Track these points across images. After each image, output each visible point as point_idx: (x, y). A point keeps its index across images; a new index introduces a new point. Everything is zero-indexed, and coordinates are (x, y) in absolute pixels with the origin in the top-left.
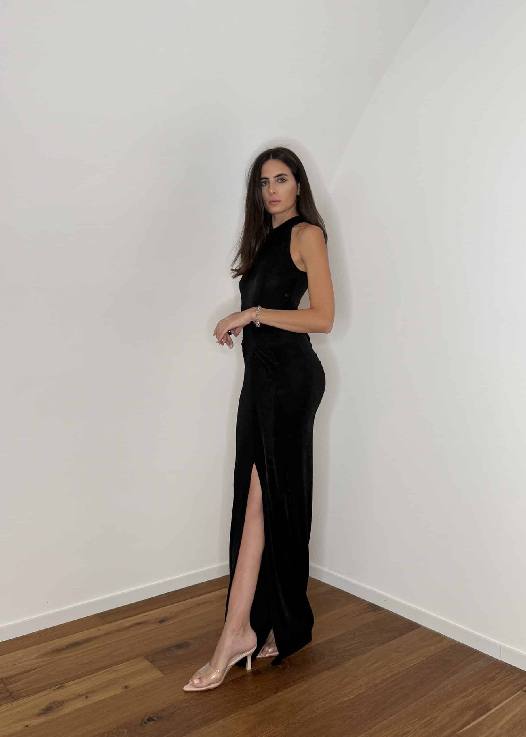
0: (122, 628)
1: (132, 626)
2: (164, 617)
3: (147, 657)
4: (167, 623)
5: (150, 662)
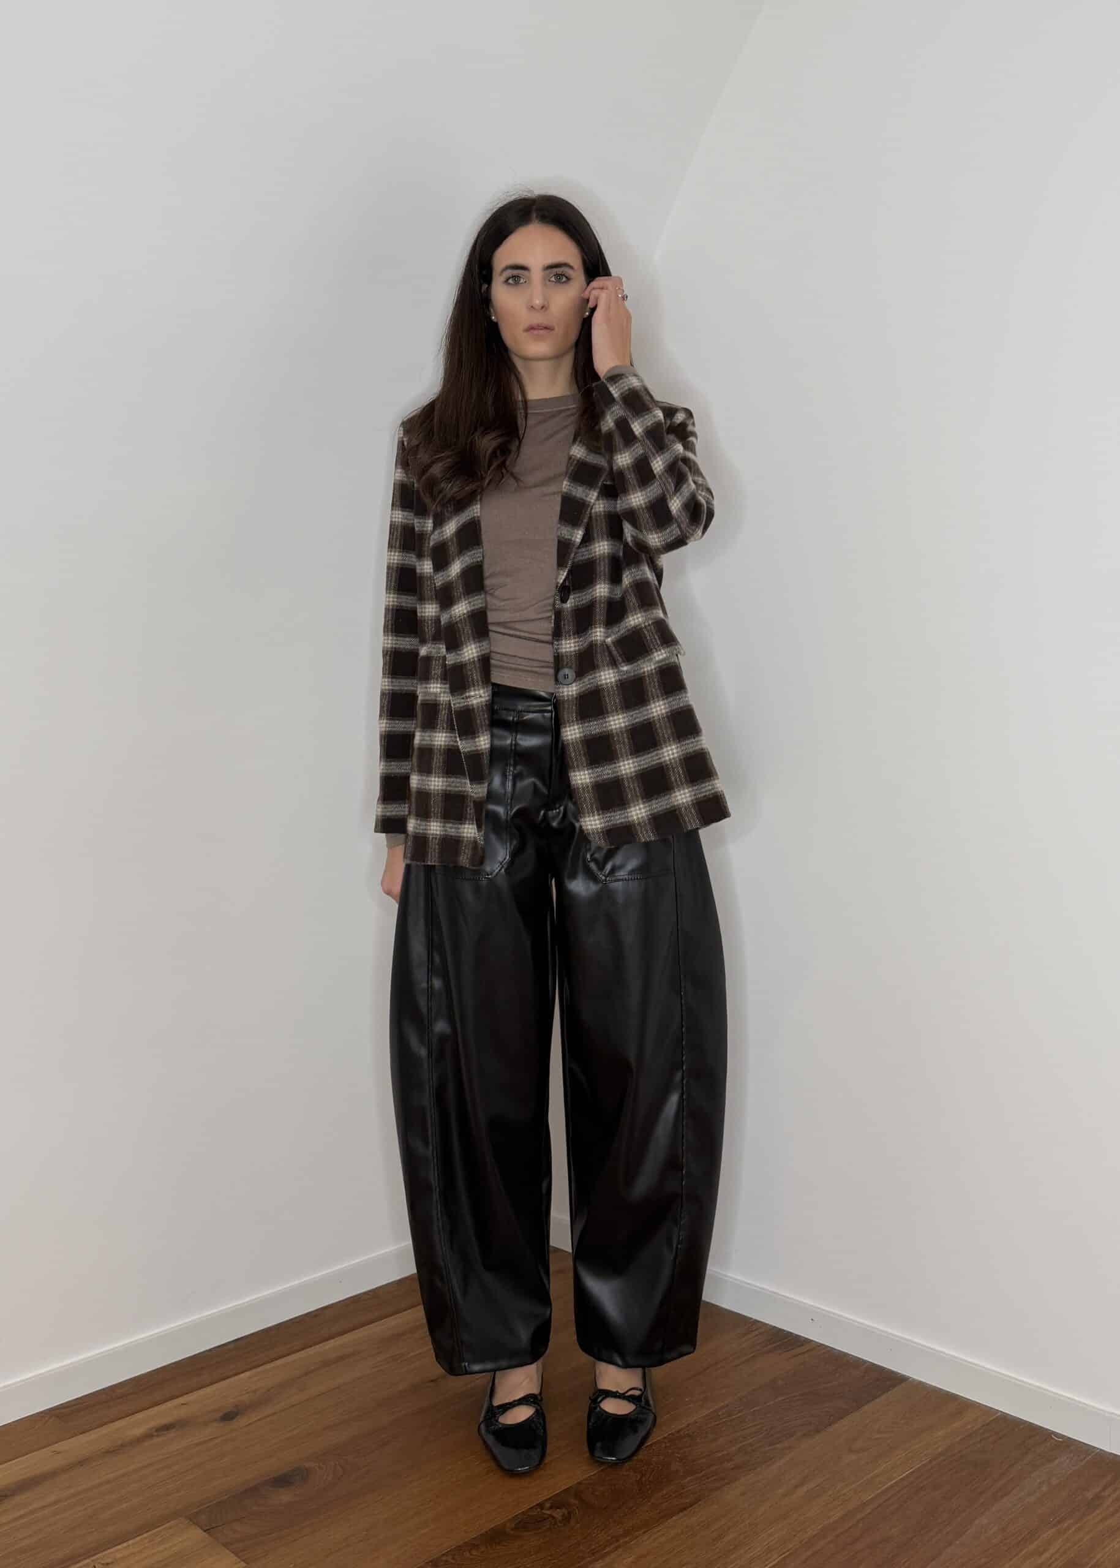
0: (120, 1442)
1: (148, 1436)
2: (236, 1406)
3: (194, 1519)
4: (241, 1422)
5: (205, 1531)
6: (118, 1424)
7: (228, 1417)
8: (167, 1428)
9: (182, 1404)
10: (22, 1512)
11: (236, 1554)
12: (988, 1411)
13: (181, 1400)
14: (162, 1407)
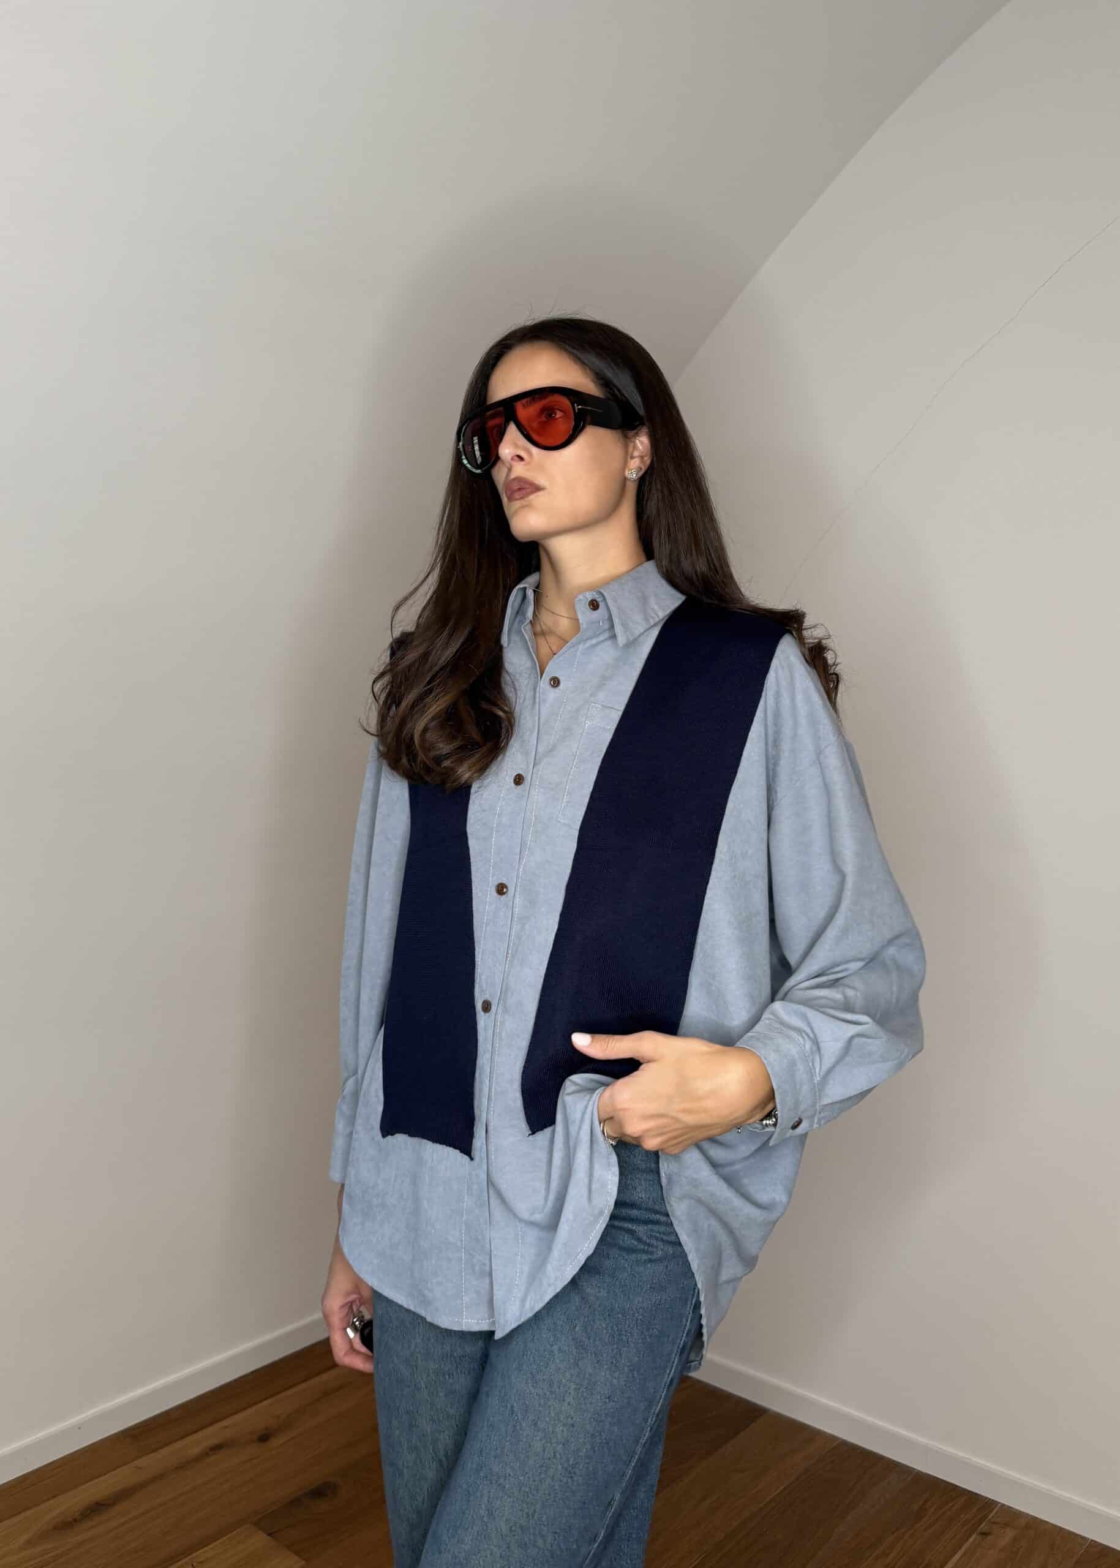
0: (185, 1459)
1: (205, 1455)
2: (267, 1429)
3: (257, 1524)
4: (276, 1442)
5: (269, 1535)
6: (178, 1445)
7: (264, 1438)
8: (216, 1448)
9: (226, 1427)
10: (123, 1520)
11: (297, 1553)
12: (833, 1438)
13: (225, 1423)
14: (210, 1430)
